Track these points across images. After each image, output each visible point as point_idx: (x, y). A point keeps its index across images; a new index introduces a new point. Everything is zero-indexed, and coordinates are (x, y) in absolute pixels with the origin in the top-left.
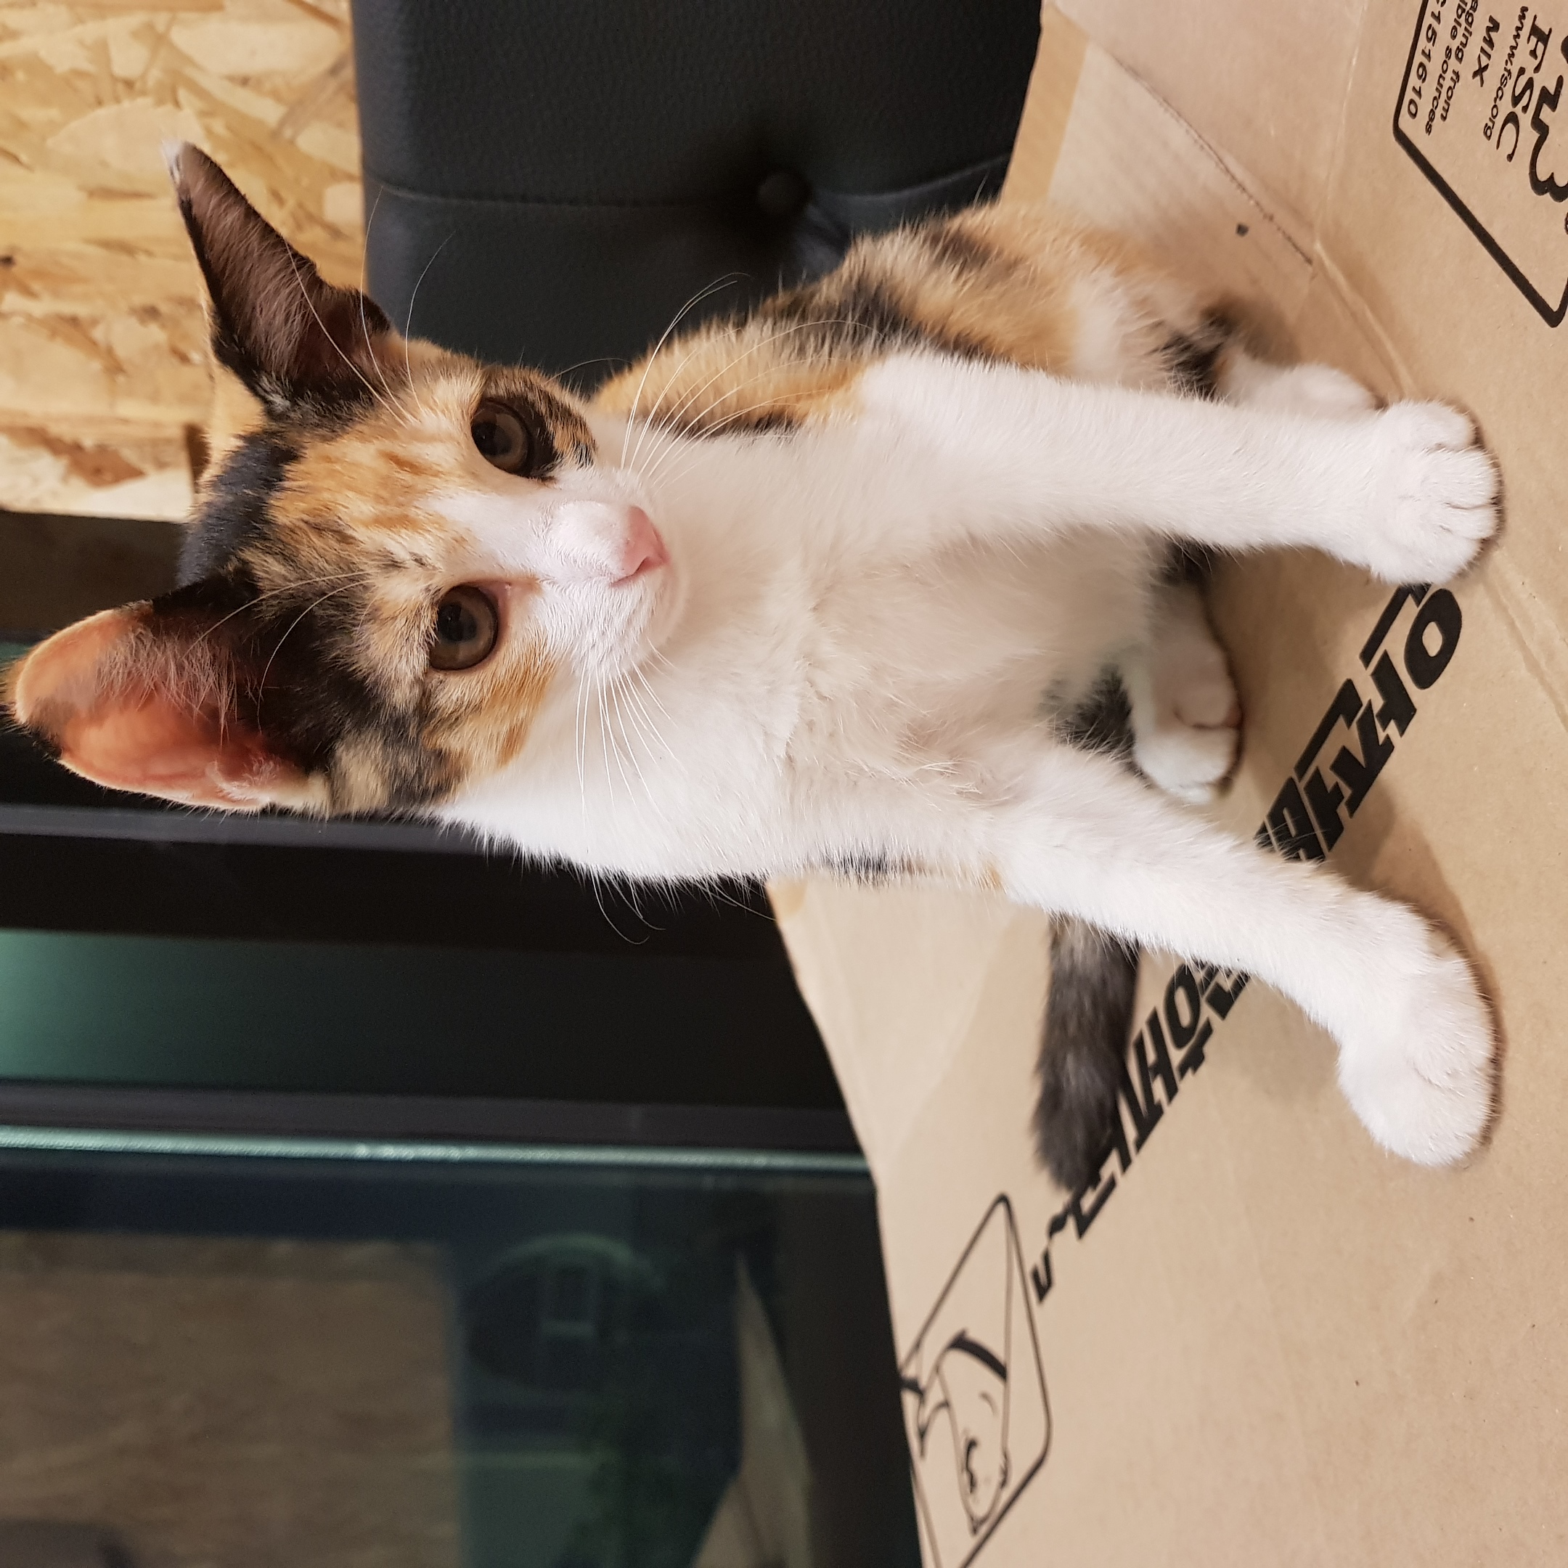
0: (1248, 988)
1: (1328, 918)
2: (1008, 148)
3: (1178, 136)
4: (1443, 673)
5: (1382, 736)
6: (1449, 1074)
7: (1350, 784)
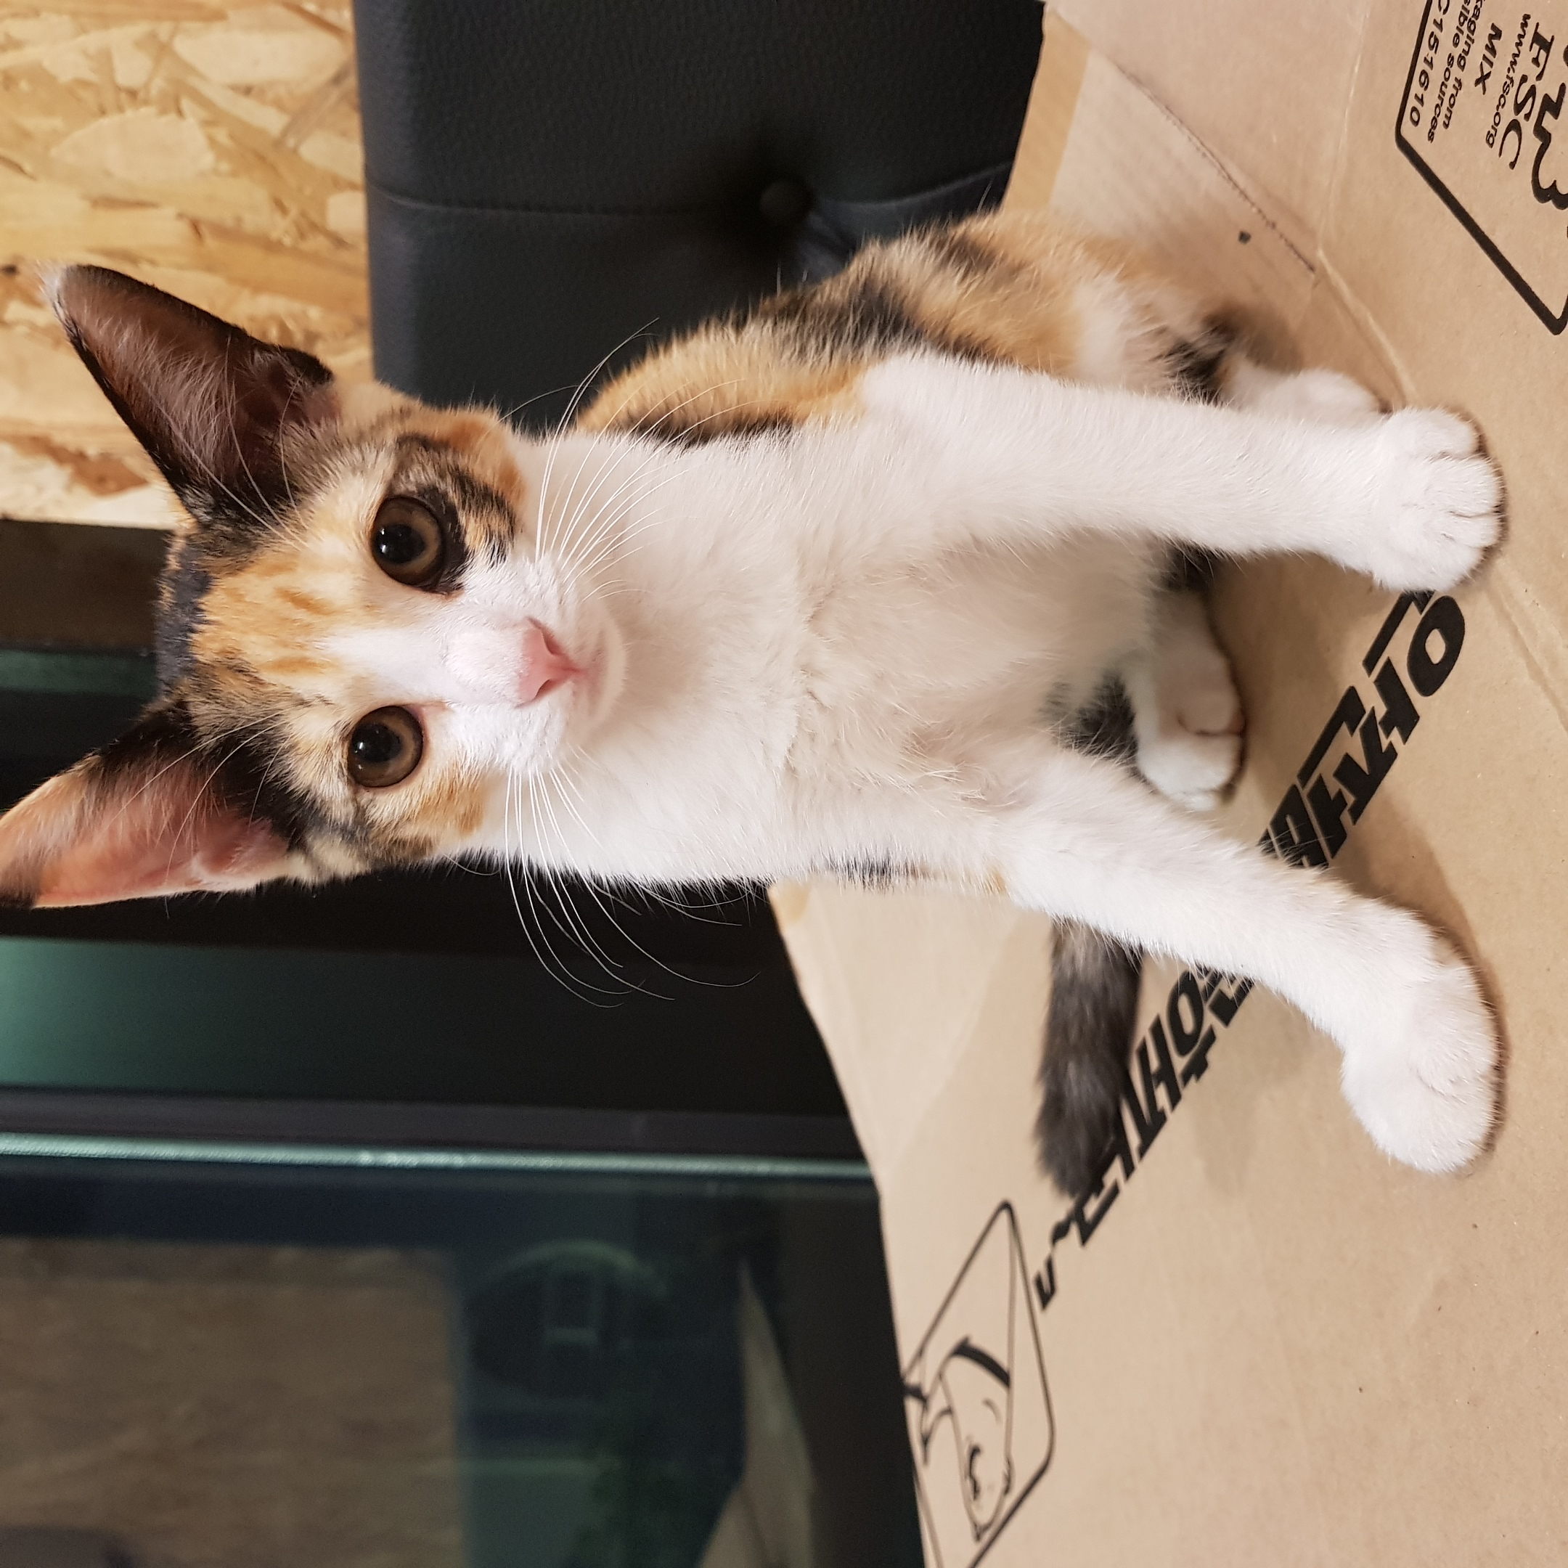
1: (1333, 924)
2: (1010, 155)
3: (1180, 143)
4: (1446, 680)
5: (1385, 743)
6: (1452, 1082)
7: (1352, 791)
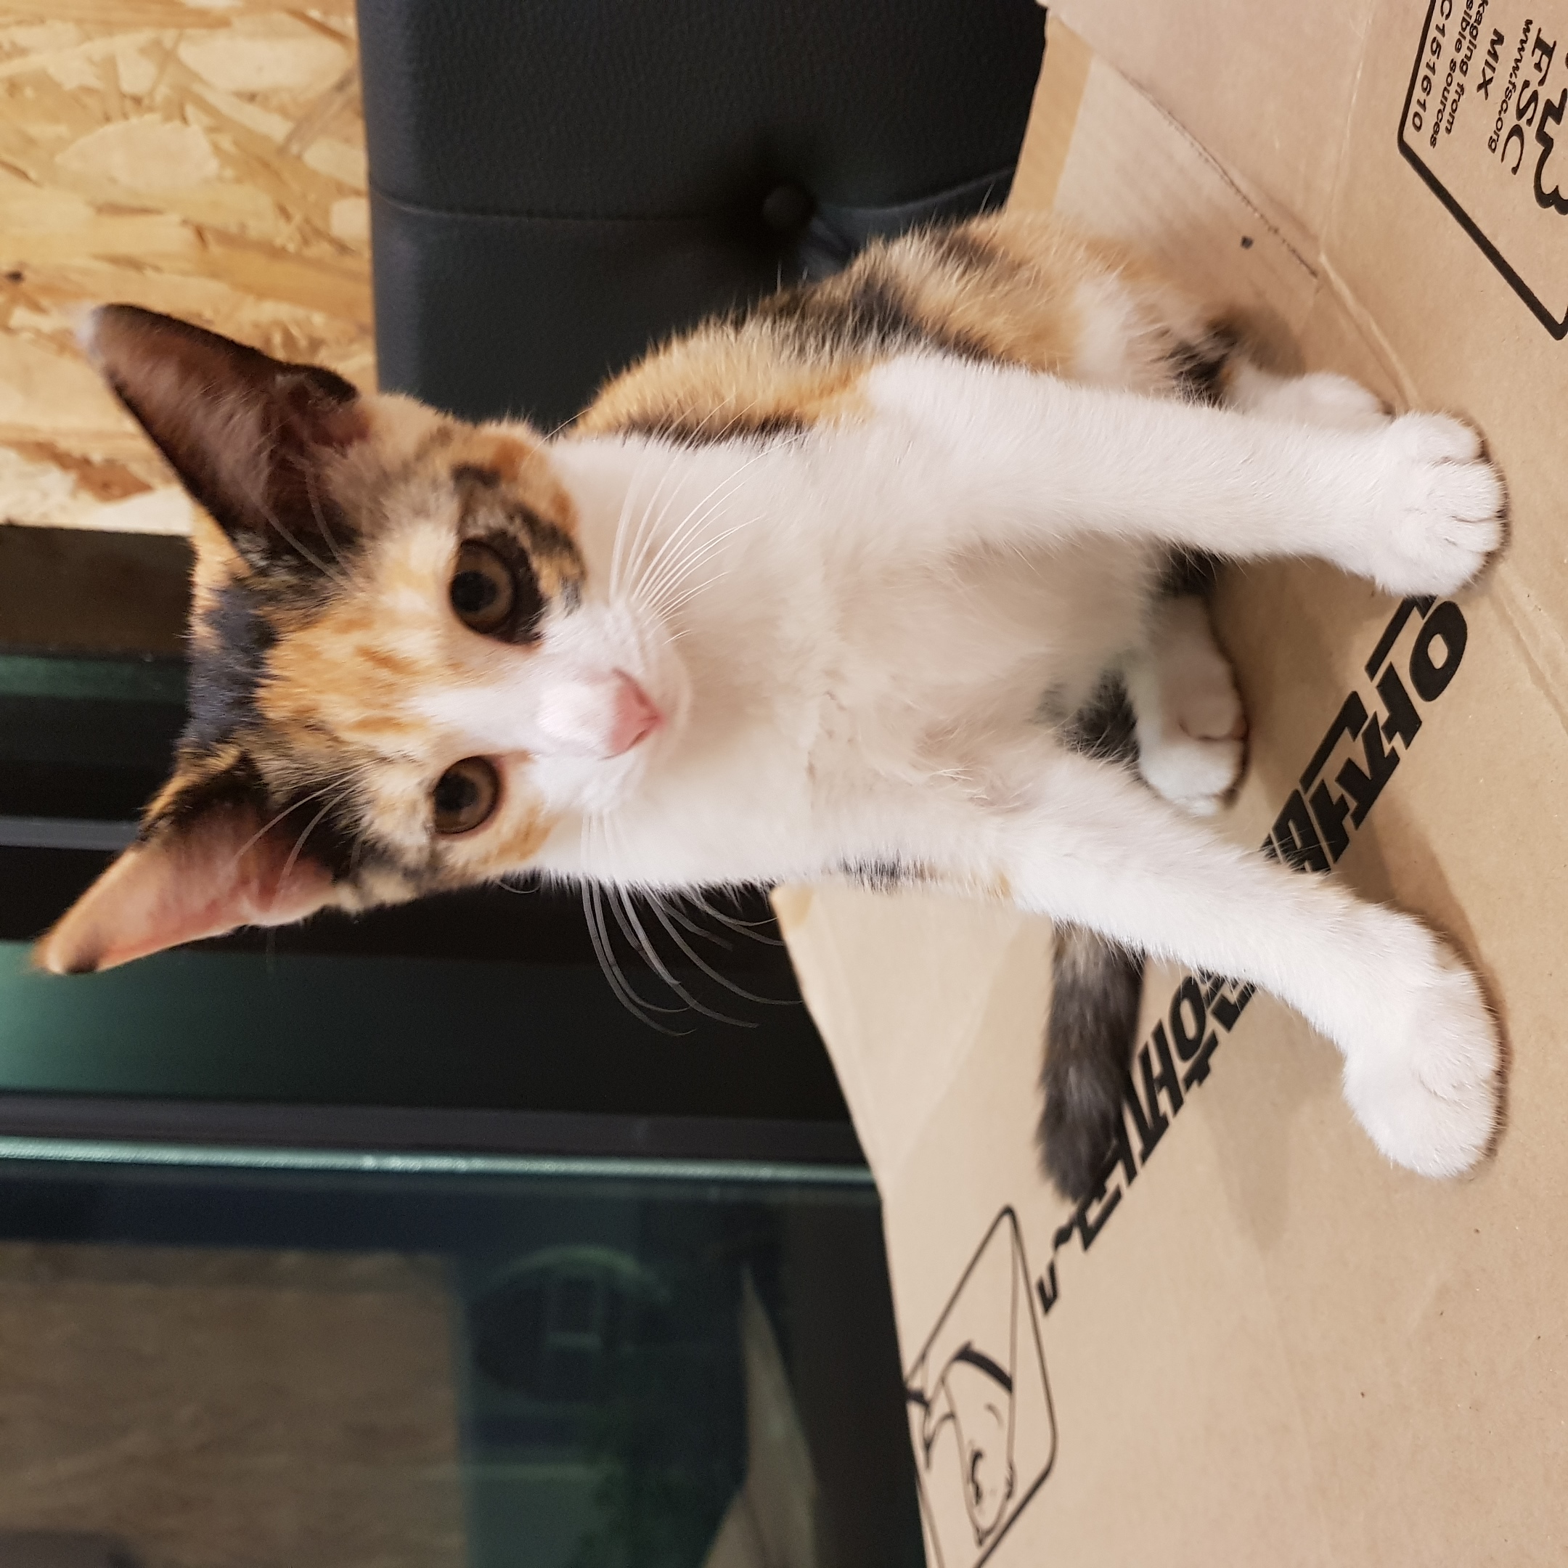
0: (1255, 999)
1: (1336, 930)
2: (1012, 162)
3: (1183, 148)
4: (1449, 685)
5: (1387, 748)
